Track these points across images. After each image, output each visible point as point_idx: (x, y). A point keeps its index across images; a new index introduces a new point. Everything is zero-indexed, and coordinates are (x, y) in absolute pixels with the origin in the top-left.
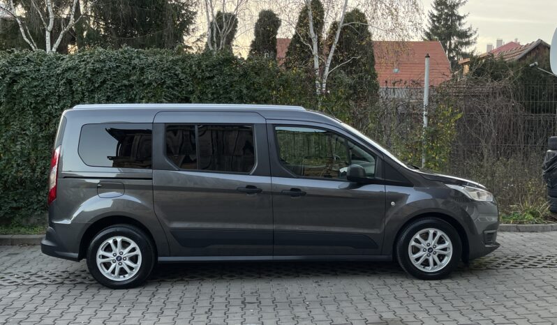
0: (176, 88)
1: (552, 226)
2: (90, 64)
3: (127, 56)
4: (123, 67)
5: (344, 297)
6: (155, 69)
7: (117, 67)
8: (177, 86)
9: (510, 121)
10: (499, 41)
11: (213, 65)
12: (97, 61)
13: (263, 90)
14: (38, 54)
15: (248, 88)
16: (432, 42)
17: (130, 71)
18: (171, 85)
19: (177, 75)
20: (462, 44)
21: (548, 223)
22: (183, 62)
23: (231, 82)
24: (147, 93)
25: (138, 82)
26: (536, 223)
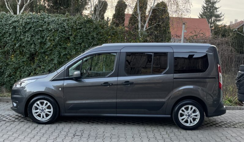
0: (63, 32)
1: (238, 107)
2: (25, 20)
3: (42, 17)
4: (40, 21)
5: (123, 136)
6: (55, 23)
7: (37, 21)
8: (64, 32)
9: (229, 57)
10: (236, 20)
11: (82, 23)
12: (28, 18)
13: (104, 36)
14: (2, 14)
15: (97, 34)
16: (202, 19)
17: (43, 24)
18: (61, 31)
19: (64, 27)
20: (217, 21)
21: (236, 106)
22: (68, 21)
23: (89, 31)
24: (50, 34)
25: (46, 29)
26: (230, 106)
